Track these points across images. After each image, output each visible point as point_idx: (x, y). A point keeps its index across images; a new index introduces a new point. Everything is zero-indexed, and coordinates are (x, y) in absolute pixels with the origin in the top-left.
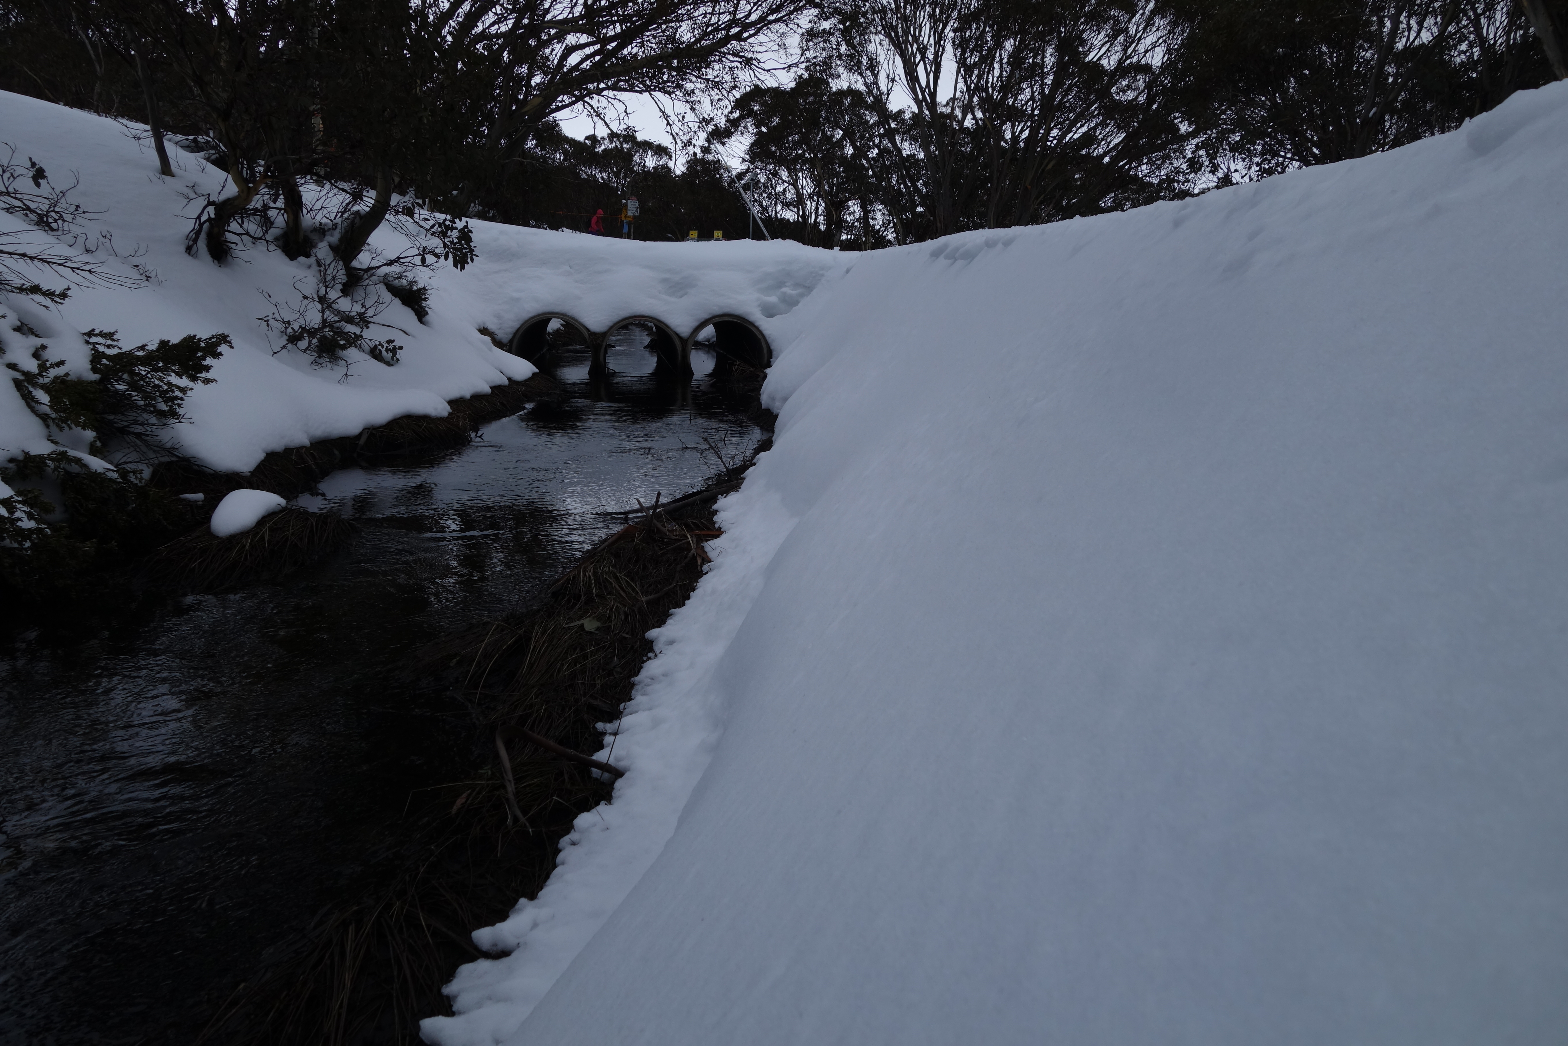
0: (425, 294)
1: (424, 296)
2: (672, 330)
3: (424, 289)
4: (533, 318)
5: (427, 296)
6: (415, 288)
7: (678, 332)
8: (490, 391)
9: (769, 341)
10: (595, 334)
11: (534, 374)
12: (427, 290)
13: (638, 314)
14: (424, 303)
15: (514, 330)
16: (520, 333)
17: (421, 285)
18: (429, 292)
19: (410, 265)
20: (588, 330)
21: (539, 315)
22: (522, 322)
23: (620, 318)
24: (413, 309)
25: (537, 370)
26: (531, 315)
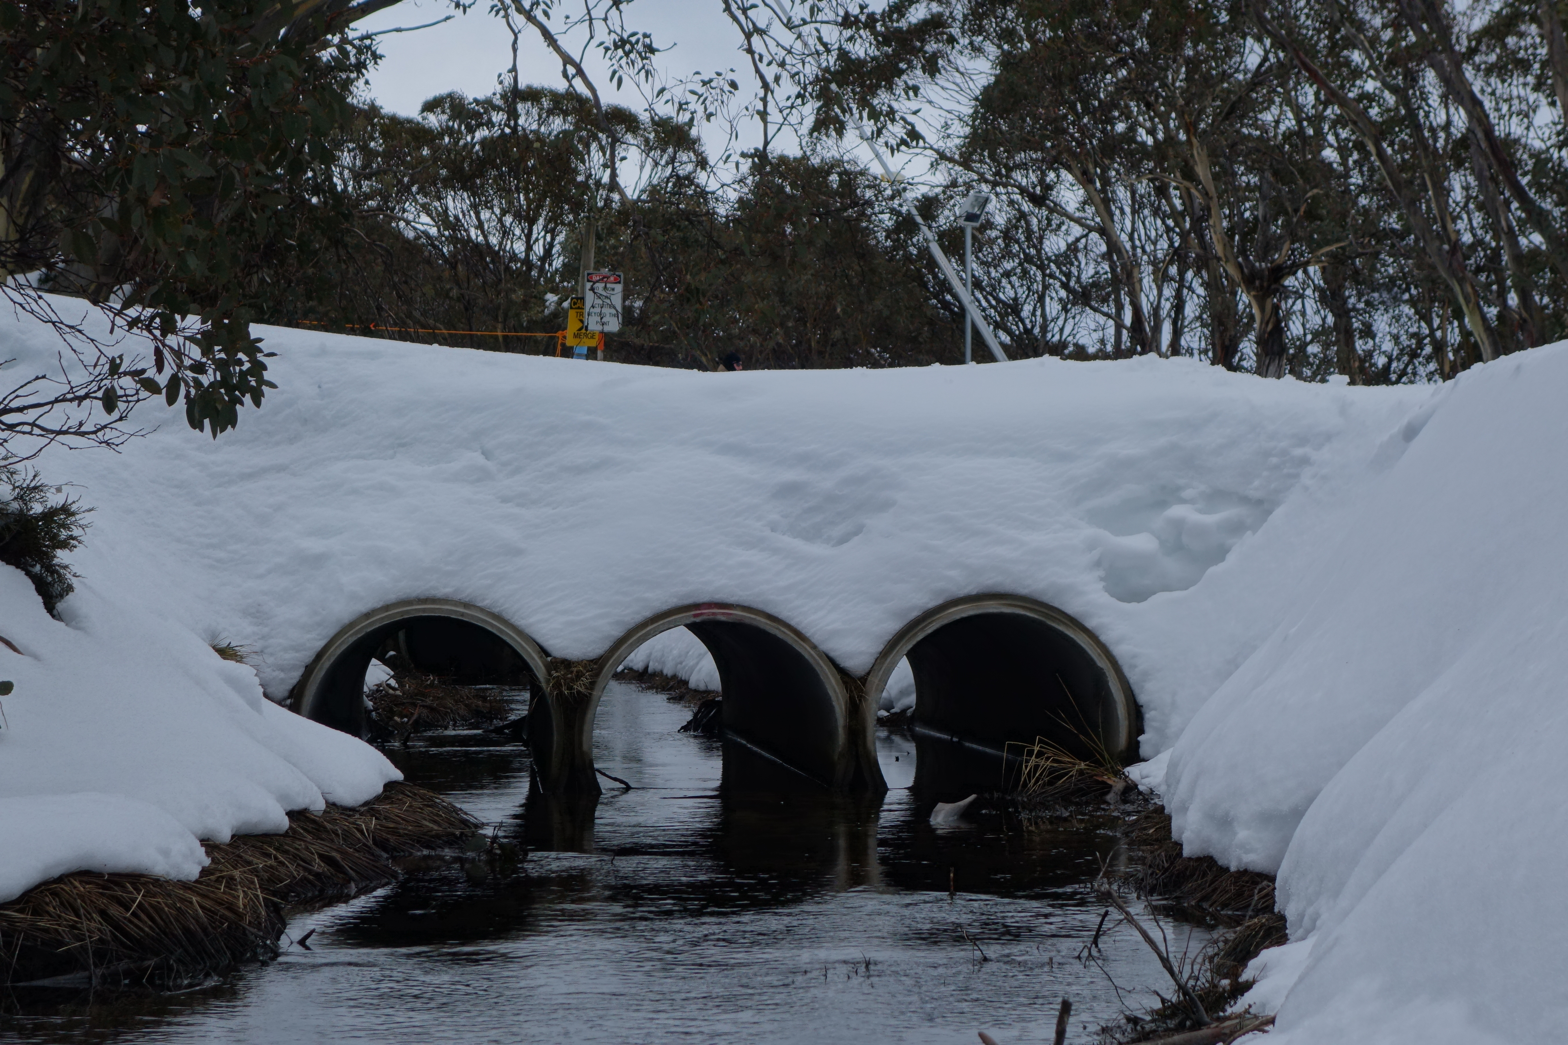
0: (67, 527)
1: (64, 534)
2: (814, 647)
3: (65, 510)
4: (367, 615)
5: (76, 532)
6: (37, 508)
7: (832, 654)
8: (285, 823)
9: (1133, 677)
10: (566, 664)
11: (390, 786)
12: (73, 514)
13: (705, 598)
14: (62, 556)
15: (307, 656)
16: (326, 663)
17: (55, 500)
18: (84, 518)
19: (36, 431)
20: (544, 651)
21: (386, 607)
22: (332, 631)
23: (648, 614)
24: (28, 574)
25: (397, 775)
26: (362, 607)
